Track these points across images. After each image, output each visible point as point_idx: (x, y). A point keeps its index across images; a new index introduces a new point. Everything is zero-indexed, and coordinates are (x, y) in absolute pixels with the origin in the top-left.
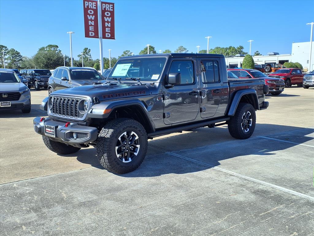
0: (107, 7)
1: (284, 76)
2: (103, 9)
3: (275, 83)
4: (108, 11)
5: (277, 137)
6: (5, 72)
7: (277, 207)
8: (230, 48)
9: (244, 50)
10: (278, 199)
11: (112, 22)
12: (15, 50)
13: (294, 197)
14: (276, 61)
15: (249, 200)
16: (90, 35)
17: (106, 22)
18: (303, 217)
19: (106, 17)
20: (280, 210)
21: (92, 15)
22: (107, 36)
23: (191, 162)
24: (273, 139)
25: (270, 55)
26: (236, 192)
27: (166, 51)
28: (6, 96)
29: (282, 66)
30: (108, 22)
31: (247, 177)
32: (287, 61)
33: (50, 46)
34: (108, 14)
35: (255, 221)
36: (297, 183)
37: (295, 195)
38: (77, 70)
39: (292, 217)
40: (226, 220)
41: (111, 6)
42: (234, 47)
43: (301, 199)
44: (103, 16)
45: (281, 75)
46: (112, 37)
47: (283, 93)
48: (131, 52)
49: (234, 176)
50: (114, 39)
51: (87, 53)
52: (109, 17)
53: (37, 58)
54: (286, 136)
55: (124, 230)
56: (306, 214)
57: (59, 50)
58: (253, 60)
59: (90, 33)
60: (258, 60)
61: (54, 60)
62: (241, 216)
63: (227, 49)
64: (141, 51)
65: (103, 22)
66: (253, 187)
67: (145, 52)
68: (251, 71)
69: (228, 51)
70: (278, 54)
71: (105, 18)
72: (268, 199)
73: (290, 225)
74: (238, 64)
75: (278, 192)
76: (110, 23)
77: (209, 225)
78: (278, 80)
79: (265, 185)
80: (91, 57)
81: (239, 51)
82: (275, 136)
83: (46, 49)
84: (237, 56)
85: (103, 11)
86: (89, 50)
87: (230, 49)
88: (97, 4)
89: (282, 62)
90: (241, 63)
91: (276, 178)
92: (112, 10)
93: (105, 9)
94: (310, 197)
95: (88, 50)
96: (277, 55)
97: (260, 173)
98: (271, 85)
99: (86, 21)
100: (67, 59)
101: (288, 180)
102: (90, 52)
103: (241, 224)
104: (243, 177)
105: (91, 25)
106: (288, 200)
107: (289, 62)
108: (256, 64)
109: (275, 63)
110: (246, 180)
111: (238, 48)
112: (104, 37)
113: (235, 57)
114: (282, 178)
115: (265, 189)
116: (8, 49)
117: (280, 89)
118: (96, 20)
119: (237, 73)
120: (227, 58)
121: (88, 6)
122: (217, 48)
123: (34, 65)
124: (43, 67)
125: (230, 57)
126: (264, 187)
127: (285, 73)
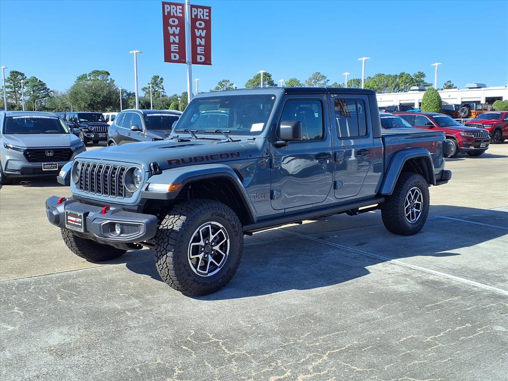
0: (200, 13)
1: (492, 124)
2: (193, 17)
3: (473, 136)
4: (201, 20)
5: (466, 217)
6: (47, 117)
7: (450, 299)
8: (402, 75)
9: (426, 80)
10: (453, 290)
11: (208, 38)
12: (37, 80)
13: (476, 289)
14: (480, 98)
15: (413, 290)
16: (173, 58)
17: (198, 37)
18: (483, 309)
19: (198, 29)
20: (453, 302)
21: (176, 26)
22: (199, 60)
23: (334, 247)
24: (460, 220)
25: (470, 88)
26: (397, 283)
27: (291, 80)
28: (51, 154)
29: (489, 107)
30: (201, 37)
31: (413, 266)
32: (500, 98)
33: (96, 73)
34: (200, 24)
35: (418, 312)
36: (483, 273)
37: (477, 287)
38: (155, 115)
39: (468, 309)
40: (381, 311)
41: (206, 12)
42: (409, 74)
43: (484, 291)
44: (193, 27)
45: (486, 123)
46: (208, 62)
47: (486, 152)
48: (231, 82)
49: (396, 264)
50: (210, 64)
51: (157, 84)
52: (202, 29)
53: (76, 93)
54: (479, 216)
55: (253, 316)
56: (487, 306)
57: (111, 79)
58: (440, 97)
59: (172, 55)
60: (449, 96)
61: (104, 97)
62: (401, 306)
63: (395, 77)
64: (249, 81)
65: (194, 37)
66: (420, 277)
67: (256, 83)
68: (434, 117)
69: (398, 80)
70: (484, 86)
71: (196, 30)
72: (439, 290)
73: (464, 317)
74: (414, 103)
75: (454, 283)
76: (203, 40)
77: (359, 314)
78: (479, 131)
79: (437, 276)
80: (163, 92)
81: (417, 81)
82: (462, 215)
83: (89, 78)
84: (413, 90)
85: (194, 20)
86: (161, 79)
87: (402, 77)
88: (183, 9)
89: (490, 100)
90: (420, 101)
91: (454, 267)
92: (208, 18)
93: (196, 16)
94: (496, 289)
95: (159, 79)
96: (482, 89)
97: (433, 262)
98: (467, 140)
99: (167, 35)
100: (125, 94)
101: (470, 270)
102: (162, 82)
103: (400, 314)
104: (409, 265)
105: (174, 43)
106: (467, 292)
107: (503, 100)
108: (446, 103)
109: (478, 103)
110: (411, 269)
111: (417, 76)
112: (194, 61)
113: (409, 92)
114: (462, 268)
115: (438, 280)
116: (26, 77)
117: (482, 145)
118: (182, 35)
119: (411, 120)
120: (396, 93)
121: (169, 13)
122: (379, 75)
123: (70, 104)
124: (85, 107)
125: (402, 90)
126: (436, 277)
127: (493, 120)
